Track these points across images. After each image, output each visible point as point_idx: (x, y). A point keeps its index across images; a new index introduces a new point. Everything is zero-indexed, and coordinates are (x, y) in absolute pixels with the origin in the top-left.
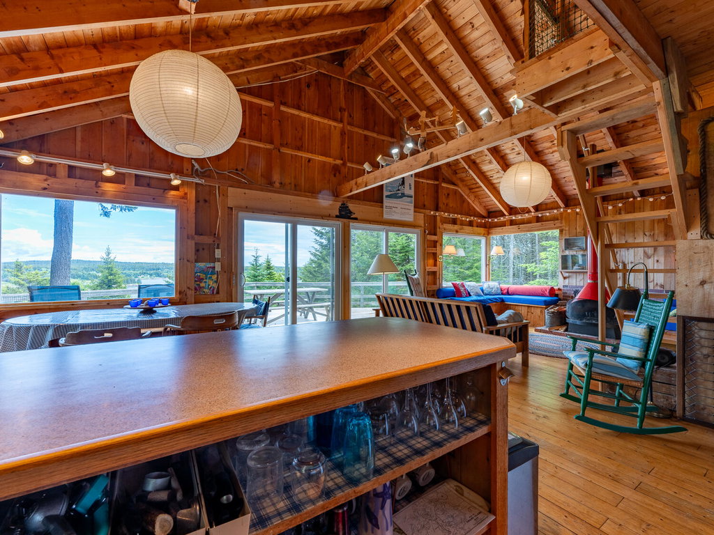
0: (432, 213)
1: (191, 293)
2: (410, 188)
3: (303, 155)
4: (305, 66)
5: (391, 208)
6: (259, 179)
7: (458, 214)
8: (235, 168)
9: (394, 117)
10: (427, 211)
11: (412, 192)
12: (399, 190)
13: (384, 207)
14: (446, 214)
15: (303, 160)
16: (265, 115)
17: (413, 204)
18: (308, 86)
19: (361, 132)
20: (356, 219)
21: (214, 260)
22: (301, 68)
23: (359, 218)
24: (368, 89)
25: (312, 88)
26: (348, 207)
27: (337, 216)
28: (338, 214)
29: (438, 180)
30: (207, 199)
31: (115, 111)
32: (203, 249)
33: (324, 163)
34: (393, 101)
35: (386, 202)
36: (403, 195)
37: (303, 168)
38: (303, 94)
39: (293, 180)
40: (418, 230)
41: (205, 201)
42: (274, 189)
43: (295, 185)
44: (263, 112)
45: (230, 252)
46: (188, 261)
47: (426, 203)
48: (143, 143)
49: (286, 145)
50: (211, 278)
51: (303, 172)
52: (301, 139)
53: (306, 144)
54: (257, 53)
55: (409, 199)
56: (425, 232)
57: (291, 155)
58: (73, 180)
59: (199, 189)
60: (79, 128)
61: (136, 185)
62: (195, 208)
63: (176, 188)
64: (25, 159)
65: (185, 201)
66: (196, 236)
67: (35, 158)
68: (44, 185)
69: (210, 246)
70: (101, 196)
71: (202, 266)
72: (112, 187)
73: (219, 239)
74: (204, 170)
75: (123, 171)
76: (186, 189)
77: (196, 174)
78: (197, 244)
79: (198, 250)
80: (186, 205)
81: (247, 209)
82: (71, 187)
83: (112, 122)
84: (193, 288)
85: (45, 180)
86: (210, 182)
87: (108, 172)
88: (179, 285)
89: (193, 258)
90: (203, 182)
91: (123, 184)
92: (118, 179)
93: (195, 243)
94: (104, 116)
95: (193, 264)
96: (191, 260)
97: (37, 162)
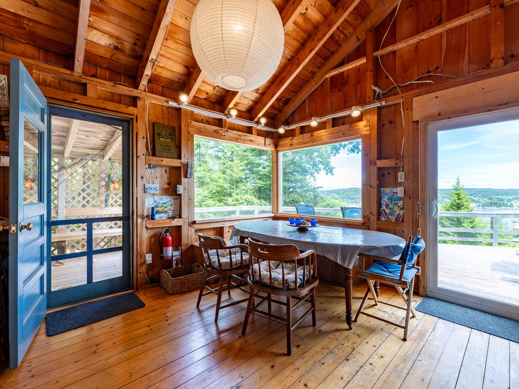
1: (374, 218)
6: (465, 68)
8: (427, 71)
21: (397, 184)
30: (392, 120)
31: (321, 77)
32: (389, 174)
41: (391, 122)
42: (491, 71)
45: (416, 174)
46: (370, 186)
48: (340, 91)
50: (397, 203)
58: (302, 135)
59: (384, 112)
60: (307, 100)
61: (332, 127)
62: (378, 133)
63: (360, 119)
64: (281, 130)
65: (368, 128)
66: (378, 161)
67: (287, 128)
68: (291, 143)
69: (396, 170)
70: (314, 142)
71: (387, 191)
72: (319, 134)
73: (403, 161)
74: (387, 90)
75: (325, 119)
76: (368, 117)
77: (379, 98)
78: (379, 169)
79: (383, 175)
80: (368, 132)
81: (440, 116)
82: (301, 140)
83: (322, 85)
84: (376, 213)
85: (292, 140)
86: (392, 101)
87: (314, 123)
88: (363, 208)
89: (375, 183)
90: (384, 103)
91: (326, 129)
92: (322, 126)
93: (378, 168)
94: (316, 84)
95: (376, 189)
96: (373, 185)
97: (286, 131)
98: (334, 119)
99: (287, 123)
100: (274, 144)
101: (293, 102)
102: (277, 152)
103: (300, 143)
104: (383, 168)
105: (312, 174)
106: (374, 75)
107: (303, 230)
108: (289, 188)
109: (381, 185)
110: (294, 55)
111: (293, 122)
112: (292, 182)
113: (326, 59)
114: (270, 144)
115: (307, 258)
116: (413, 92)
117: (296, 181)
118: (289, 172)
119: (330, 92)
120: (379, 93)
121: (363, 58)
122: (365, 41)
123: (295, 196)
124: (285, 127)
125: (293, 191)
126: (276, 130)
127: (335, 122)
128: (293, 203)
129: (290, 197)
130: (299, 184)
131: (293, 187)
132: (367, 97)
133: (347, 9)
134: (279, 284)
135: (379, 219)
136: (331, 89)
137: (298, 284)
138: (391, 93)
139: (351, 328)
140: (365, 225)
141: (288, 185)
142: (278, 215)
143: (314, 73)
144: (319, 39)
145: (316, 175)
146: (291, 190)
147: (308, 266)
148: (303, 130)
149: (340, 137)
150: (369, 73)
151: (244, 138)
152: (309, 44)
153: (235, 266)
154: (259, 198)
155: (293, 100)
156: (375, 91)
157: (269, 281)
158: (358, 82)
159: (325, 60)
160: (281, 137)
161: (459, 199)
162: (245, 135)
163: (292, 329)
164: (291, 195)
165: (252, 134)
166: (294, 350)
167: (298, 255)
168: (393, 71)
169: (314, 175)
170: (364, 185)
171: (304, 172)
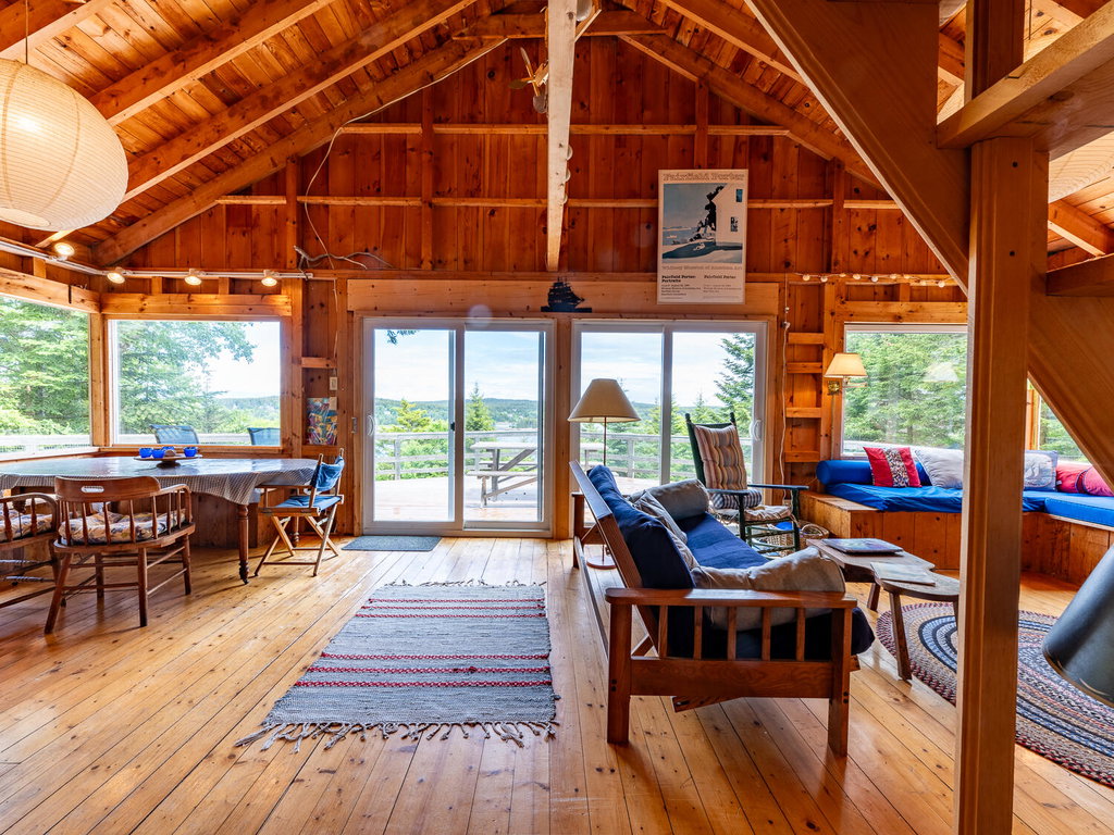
0: (807, 278)
1: (297, 442)
2: (734, 229)
3: (480, 204)
4: (480, 39)
5: (676, 279)
6: (403, 260)
7: (902, 272)
8: (364, 248)
9: (694, 78)
10: (790, 278)
11: (740, 237)
12: (699, 237)
13: (660, 279)
14: (857, 277)
15: (481, 213)
16: (412, 150)
17: (743, 265)
18: (491, 75)
19: (604, 131)
20: (588, 310)
21: (329, 394)
22: (472, 46)
23: (594, 308)
24: (623, 35)
25: (499, 76)
26: (569, 288)
27: (544, 309)
28: (546, 304)
29: (831, 197)
30: (324, 302)
31: (208, 198)
32: (319, 378)
33: (524, 211)
34: (686, 42)
35: (665, 268)
36: (712, 247)
37: (480, 229)
38: (481, 92)
39: (461, 252)
40: (760, 324)
41: (322, 305)
42: (422, 273)
43: (466, 262)
44: (409, 146)
45: (351, 381)
46: (293, 395)
47: (793, 259)
48: (244, 235)
49: (450, 194)
50: (330, 420)
51: (480, 235)
52: (476, 177)
53: (487, 185)
54: (349, 44)
55: (731, 254)
56: (781, 326)
57: (459, 208)
58: (167, 295)
59: (313, 288)
60: (178, 230)
61: (230, 293)
62: (303, 317)
63: (277, 291)
64: (116, 277)
65: (290, 307)
66: (303, 359)
67: (130, 274)
68: (140, 306)
69: (328, 372)
70: (194, 313)
71: (317, 402)
72: (205, 300)
73: (335, 362)
74: (317, 258)
75: (216, 276)
76: (290, 290)
77: (304, 266)
78: (306, 370)
79: (312, 380)
80: (289, 314)
81: (376, 311)
82: (165, 304)
83: (211, 213)
84: (300, 435)
85: (143, 299)
86: (324, 276)
87: (193, 280)
88: (283, 430)
89: (299, 390)
90: (311, 276)
91: (217, 293)
92: (209, 287)
93: (303, 369)
94: (199, 207)
95: (300, 400)
96: (296, 394)
97: (128, 279)
98: (233, 280)
99: (130, 263)
100: (94, 300)
101: (145, 225)
102: (104, 318)
103: (162, 310)
104: (312, 369)
105: (198, 359)
106: (298, 229)
107: (169, 464)
108: (135, 393)
109: (308, 393)
110: (147, 150)
111: (145, 266)
112: (143, 377)
113: (218, 172)
114: (83, 301)
115: (174, 496)
116: (349, 271)
117: (155, 377)
118: (136, 356)
119: (227, 231)
120: (305, 259)
121: (281, 197)
122: (284, 170)
123: (153, 412)
124: (124, 271)
125: (147, 400)
126: (100, 273)
127: (235, 286)
128: (148, 425)
129: (138, 412)
130: (164, 385)
131: (146, 390)
132: (288, 261)
133: (250, 122)
134: (126, 534)
135: (305, 443)
136: (228, 226)
137: (158, 532)
138: (322, 264)
139: (246, 583)
140: (285, 453)
141: (134, 384)
142: (110, 447)
143: (192, 189)
144: (199, 145)
145: (208, 359)
146: (142, 396)
147: (176, 512)
148: (169, 286)
149: (243, 313)
150: (289, 223)
151: (9, 281)
152: (180, 143)
153: (19, 534)
154: (37, 415)
155: (145, 221)
156: (299, 255)
157: (104, 535)
158: (275, 231)
159: (216, 173)
160: (113, 289)
161: (477, 416)
162: (11, 275)
163: (149, 593)
164: (142, 408)
165: (31, 273)
166: (151, 621)
167: (157, 489)
168: (324, 233)
169: (205, 361)
170: (282, 393)
171: (177, 356)
